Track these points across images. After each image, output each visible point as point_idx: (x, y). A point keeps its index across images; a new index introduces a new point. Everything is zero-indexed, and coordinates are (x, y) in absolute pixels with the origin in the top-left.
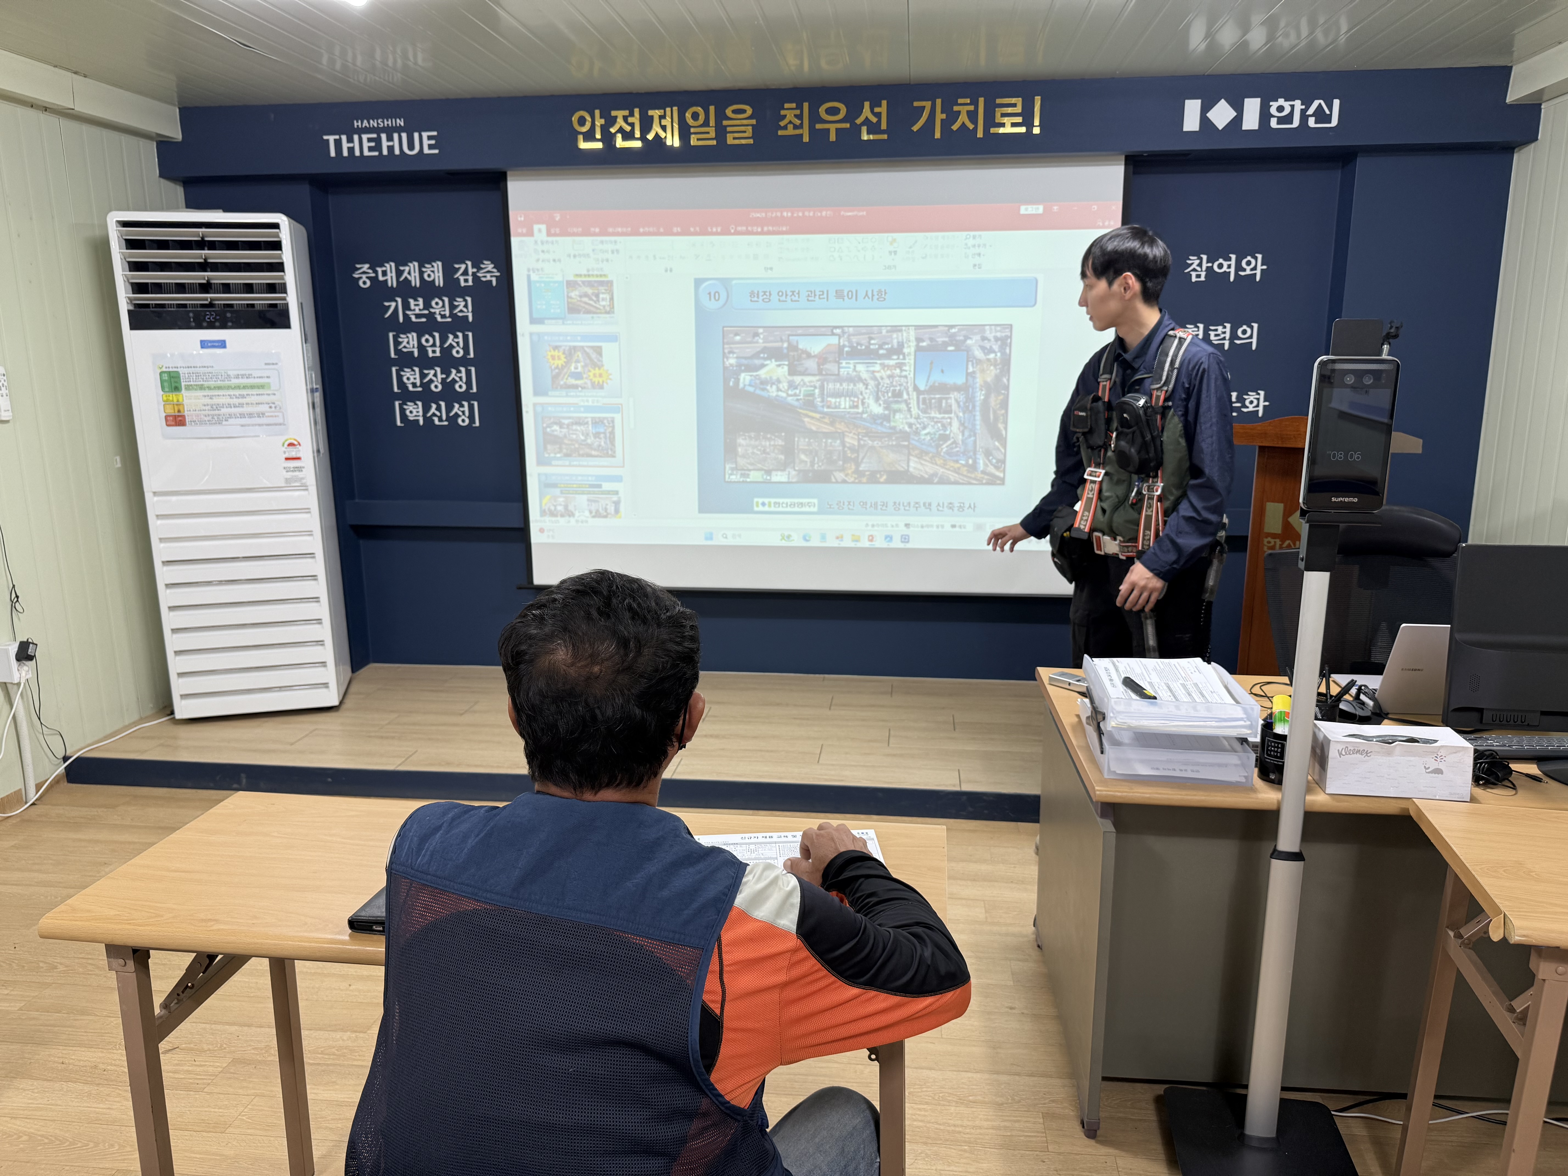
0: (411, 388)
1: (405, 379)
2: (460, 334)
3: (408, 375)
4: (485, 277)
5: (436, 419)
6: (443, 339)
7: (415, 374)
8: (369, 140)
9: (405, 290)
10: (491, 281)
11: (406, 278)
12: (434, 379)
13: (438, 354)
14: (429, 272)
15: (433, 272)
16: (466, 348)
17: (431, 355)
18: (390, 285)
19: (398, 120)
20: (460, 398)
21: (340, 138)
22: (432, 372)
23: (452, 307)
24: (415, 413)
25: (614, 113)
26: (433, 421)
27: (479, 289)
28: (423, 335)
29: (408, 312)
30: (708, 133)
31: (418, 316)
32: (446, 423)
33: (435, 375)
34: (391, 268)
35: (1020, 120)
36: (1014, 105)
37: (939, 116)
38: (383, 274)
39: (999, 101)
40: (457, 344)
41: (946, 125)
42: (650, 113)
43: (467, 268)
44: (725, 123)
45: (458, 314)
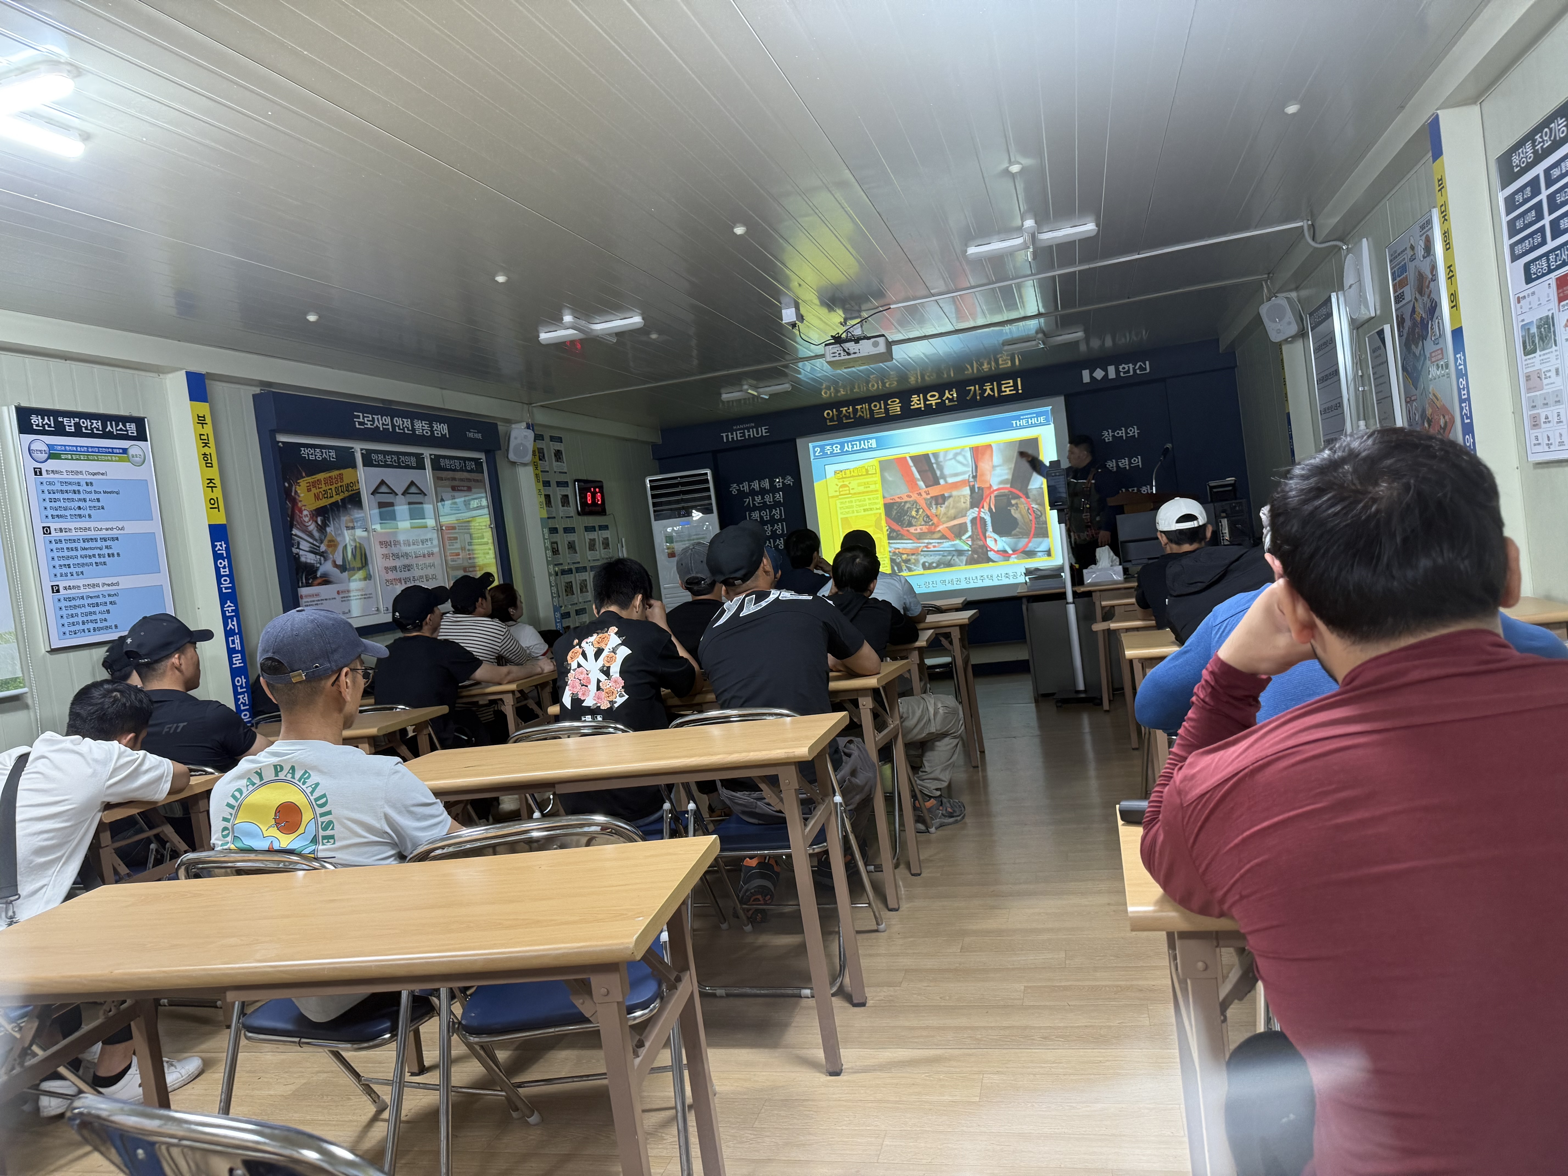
2: (778, 509)
4: (788, 482)
6: (771, 512)
8: (740, 433)
9: (753, 493)
10: (790, 484)
11: (753, 487)
15: (764, 483)
16: (781, 515)
18: (746, 491)
19: (751, 424)
20: (779, 537)
21: (728, 434)
23: (774, 497)
25: (841, 409)
27: (785, 488)
28: (762, 511)
29: (754, 502)
30: (882, 411)
31: (759, 503)
34: (746, 484)
35: (1012, 388)
36: (1009, 383)
37: (978, 392)
38: (743, 487)
39: (1003, 382)
40: (777, 513)
41: (981, 395)
42: (856, 407)
43: (779, 480)
44: (888, 406)
45: (777, 500)
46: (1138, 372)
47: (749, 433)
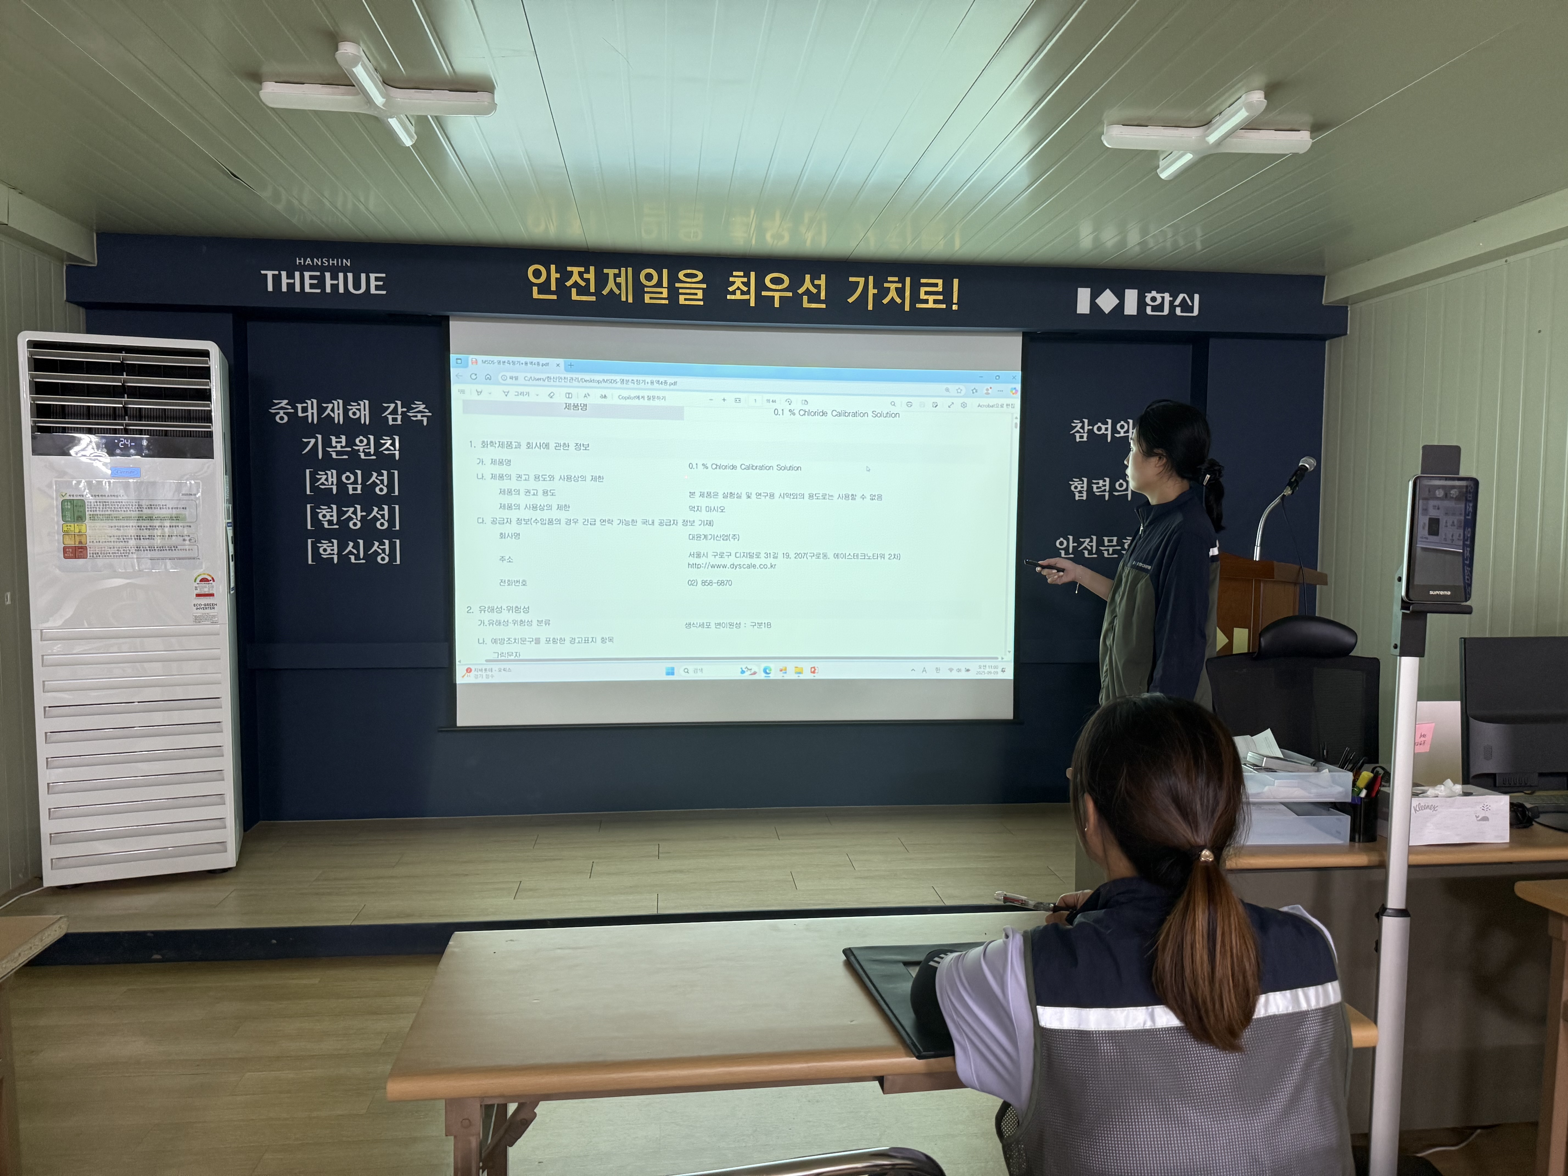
0: (326, 525)
1: (320, 517)
2: (385, 473)
3: (324, 512)
4: (416, 416)
5: (352, 557)
6: (366, 477)
7: (332, 512)
8: (311, 277)
9: (327, 427)
10: (422, 421)
11: (329, 413)
12: (354, 516)
13: (359, 491)
14: (354, 410)
15: (359, 410)
16: (391, 486)
17: (351, 492)
18: (310, 421)
19: (344, 260)
20: (381, 536)
21: (280, 275)
22: (352, 509)
23: (378, 445)
24: (329, 551)
25: (569, 269)
26: (350, 558)
27: (408, 429)
28: (345, 473)
29: (327, 449)
30: (661, 293)
31: (338, 453)
32: (363, 561)
34: (312, 405)
35: (941, 297)
36: (936, 285)
37: (872, 291)
38: (305, 410)
39: (923, 281)
40: (381, 482)
41: (878, 298)
42: (606, 271)
43: (396, 408)
44: (677, 285)
45: (384, 452)
46: (1178, 311)
47: (336, 282)
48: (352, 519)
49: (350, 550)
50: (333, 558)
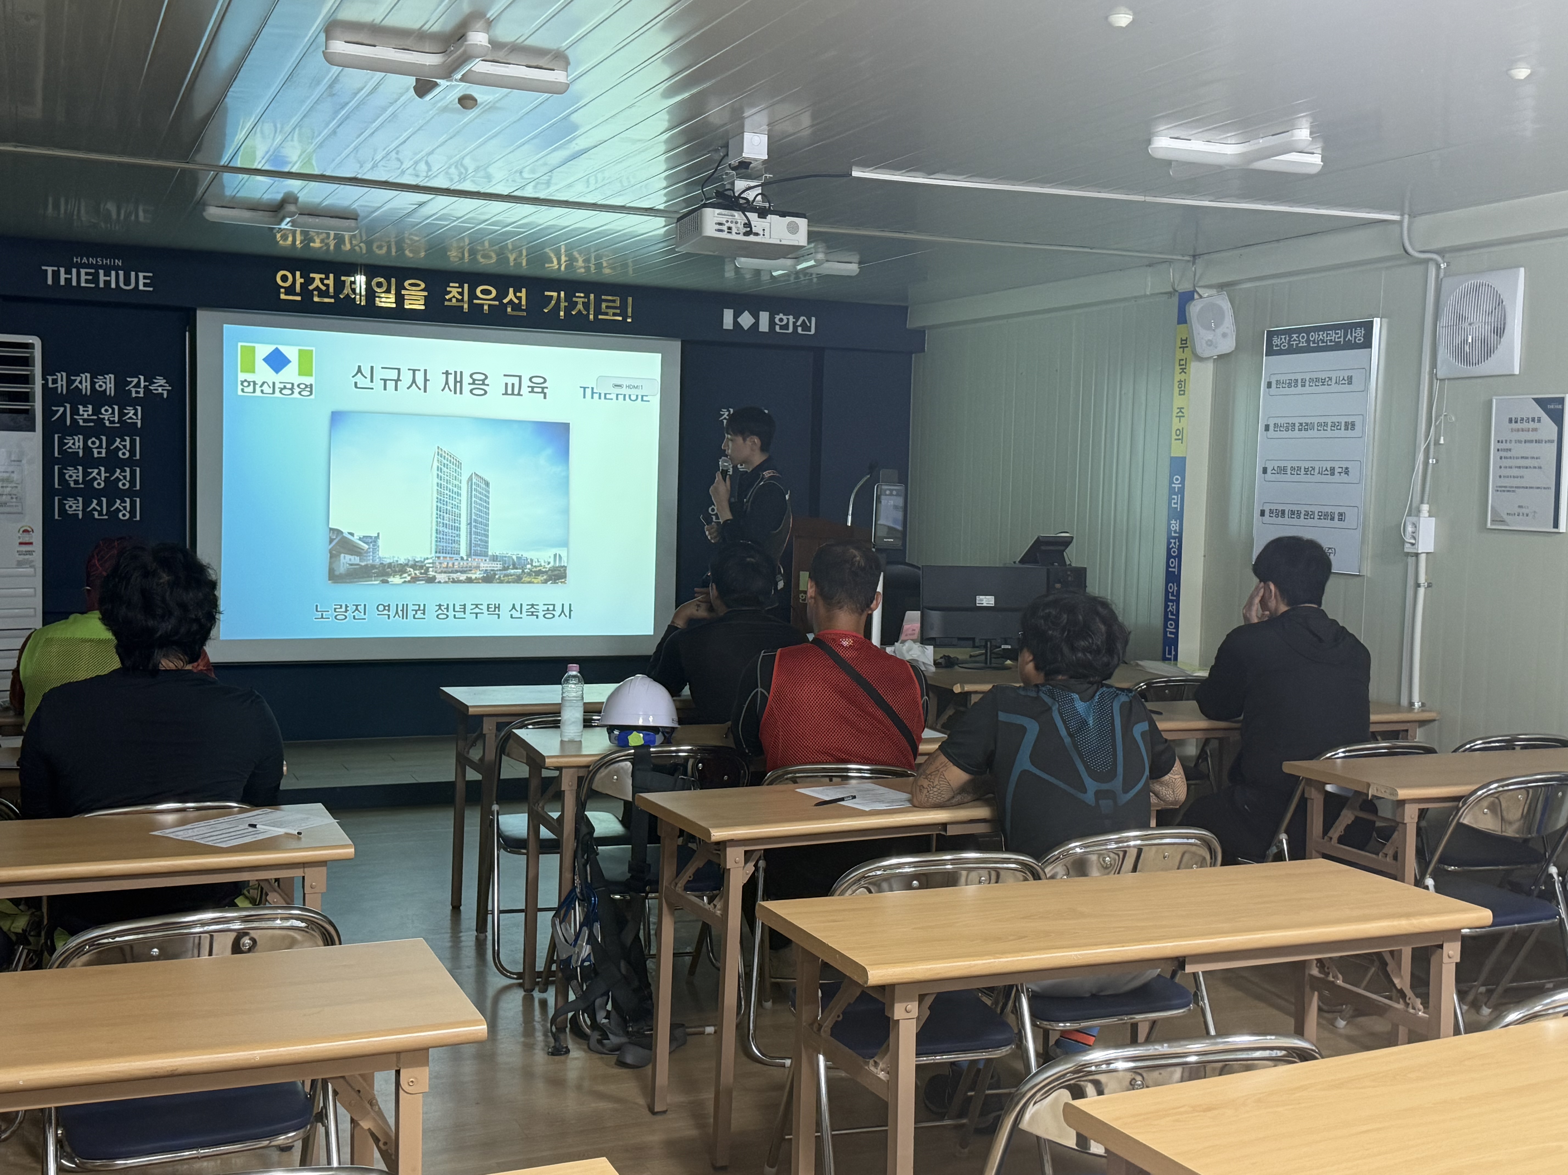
0: (72, 485)
1: (67, 477)
2: (128, 439)
3: (71, 473)
4: (157, 390)
5: (96, 514)
6: (110, 442)
7: (78, 472)
8: (87, 274)
9: (75, 398)
10: (162, 394)
11: (77, 386)
12: (98, 477)
13: (103, 455)
14: (101, 383)
15: (105, 383)
16: (133, 451)
17: (96, 455)
18: (59, 391)
19: (116, 261)
20: (122, 494)
21: (59, 269)
22: (96, 471)
23: (122, 414)
24: (74, 508)
25: (312, 275)
26: (94, 514)
27: (149, 400)
28: (91, 438)
29: (75, 417)
30: (389, 298)
31: (85, 421)
32: (106, 517)
33: (99, 474)
34: (61, 378)
35: (618, 311)
36: (614, 301)
37: (563, 304)
38: (55, 381)
39: (604, 297)
41: (568, 310)
42: (343, 278)
43: (139, 381)
44: (403, 292)
45: (128, 421)
46: (799, 329)
47: (108, 278)
48: (96, 479)
49: (94, 508)
50: (78, 514)
